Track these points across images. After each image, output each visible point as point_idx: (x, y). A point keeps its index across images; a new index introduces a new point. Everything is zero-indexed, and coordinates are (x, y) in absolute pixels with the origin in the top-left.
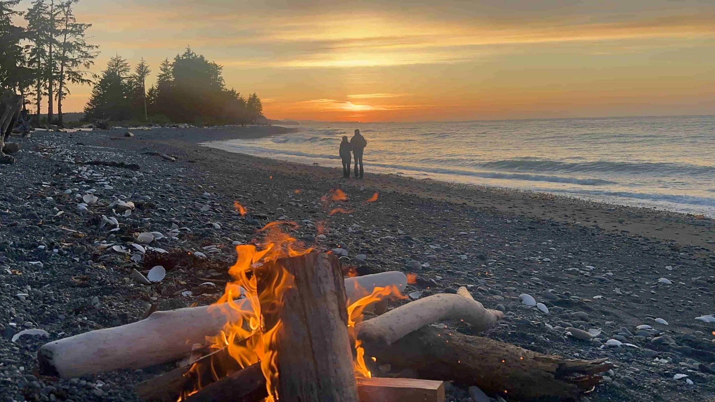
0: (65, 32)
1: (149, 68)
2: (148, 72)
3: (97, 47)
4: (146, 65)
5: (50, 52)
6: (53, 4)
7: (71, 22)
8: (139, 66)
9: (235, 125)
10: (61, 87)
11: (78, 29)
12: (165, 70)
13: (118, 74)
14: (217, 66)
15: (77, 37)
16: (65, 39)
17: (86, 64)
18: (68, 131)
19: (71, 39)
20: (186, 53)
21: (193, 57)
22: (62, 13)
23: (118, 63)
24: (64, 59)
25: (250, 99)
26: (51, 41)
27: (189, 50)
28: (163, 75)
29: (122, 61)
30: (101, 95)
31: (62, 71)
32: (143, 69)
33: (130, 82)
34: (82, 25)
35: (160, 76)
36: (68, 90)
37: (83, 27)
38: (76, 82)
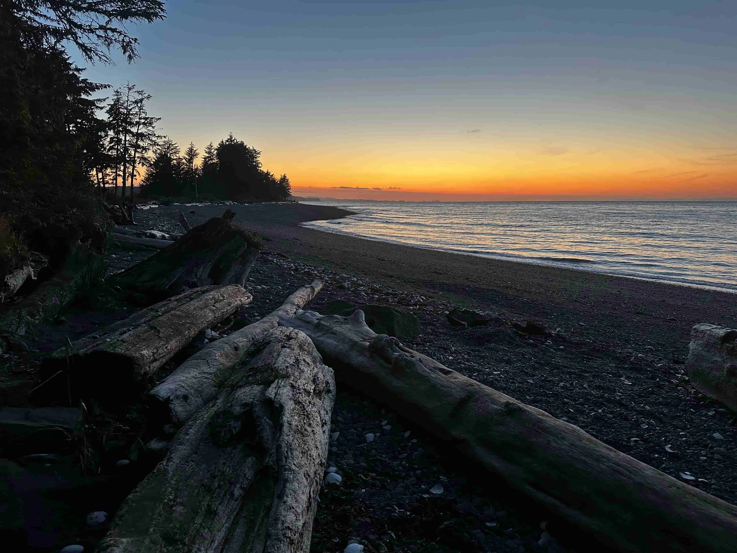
0: (138, 123)
1: (197, 152)
2: (196, 155)
3: (165, 137)
4: (195, 149)
5: (125, 141)
6: (128, 100)
7: (143, 115)
8: (188, 149)
9: (270, 203)
10: (133, 170)
11: (148, 122)
12: (209, 153)
13: (169, 155)
14: (256, 152)
15: (148, 129)
16: (138, 130)
17: (154, 150)
18: (144, 209)
19: (143, 130)
20: (228, 139)
21: (235, 143)
22: (137, 108)
23: (169, 146)
24: (136, 147)
25: (281, 179)
26: (127, 132)
27: (231, 137)
28: (208, 157)
29: (173, 145)
30: (154, 173)
31: (135, 157)
32: (192, 152)
33: (179, 163)
34: (152, 118)
35: (205, 158)
36: (138, 173)
37: (153, 120)
38: (145, 166)
